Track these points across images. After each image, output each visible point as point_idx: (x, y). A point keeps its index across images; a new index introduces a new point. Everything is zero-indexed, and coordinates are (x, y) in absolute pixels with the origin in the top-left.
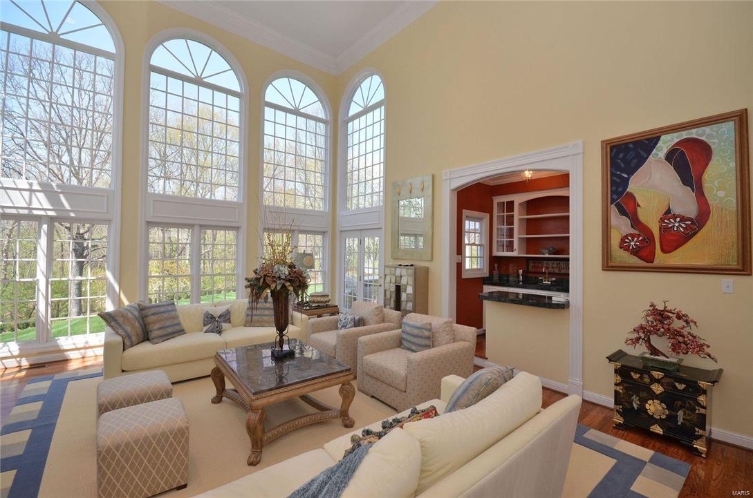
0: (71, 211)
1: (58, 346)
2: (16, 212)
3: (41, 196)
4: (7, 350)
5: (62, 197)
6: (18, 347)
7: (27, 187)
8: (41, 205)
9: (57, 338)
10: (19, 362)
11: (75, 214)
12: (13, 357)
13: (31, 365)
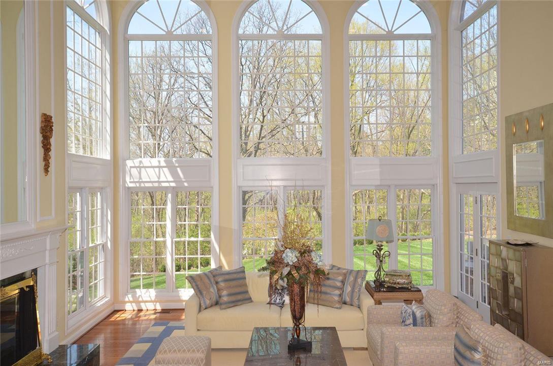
0: (185, 182)
1: (179, 296)
2: (152, 186)
3: (166, 170)
4: (148, 295)
5: (179, 169)
6: (155, 294)
7: (157, 164)
8: (167, 178)
9: (179, 289)
10: (155, 306)
11: (188, 184)
12: (151, 301)
13: (162, 310)
